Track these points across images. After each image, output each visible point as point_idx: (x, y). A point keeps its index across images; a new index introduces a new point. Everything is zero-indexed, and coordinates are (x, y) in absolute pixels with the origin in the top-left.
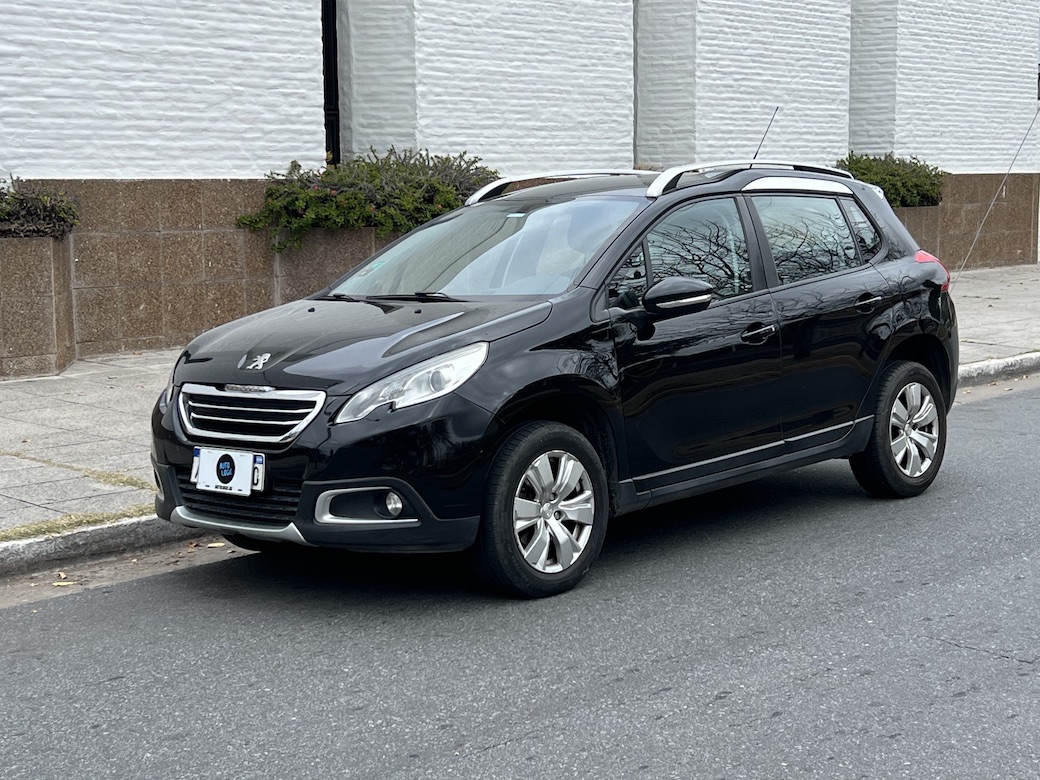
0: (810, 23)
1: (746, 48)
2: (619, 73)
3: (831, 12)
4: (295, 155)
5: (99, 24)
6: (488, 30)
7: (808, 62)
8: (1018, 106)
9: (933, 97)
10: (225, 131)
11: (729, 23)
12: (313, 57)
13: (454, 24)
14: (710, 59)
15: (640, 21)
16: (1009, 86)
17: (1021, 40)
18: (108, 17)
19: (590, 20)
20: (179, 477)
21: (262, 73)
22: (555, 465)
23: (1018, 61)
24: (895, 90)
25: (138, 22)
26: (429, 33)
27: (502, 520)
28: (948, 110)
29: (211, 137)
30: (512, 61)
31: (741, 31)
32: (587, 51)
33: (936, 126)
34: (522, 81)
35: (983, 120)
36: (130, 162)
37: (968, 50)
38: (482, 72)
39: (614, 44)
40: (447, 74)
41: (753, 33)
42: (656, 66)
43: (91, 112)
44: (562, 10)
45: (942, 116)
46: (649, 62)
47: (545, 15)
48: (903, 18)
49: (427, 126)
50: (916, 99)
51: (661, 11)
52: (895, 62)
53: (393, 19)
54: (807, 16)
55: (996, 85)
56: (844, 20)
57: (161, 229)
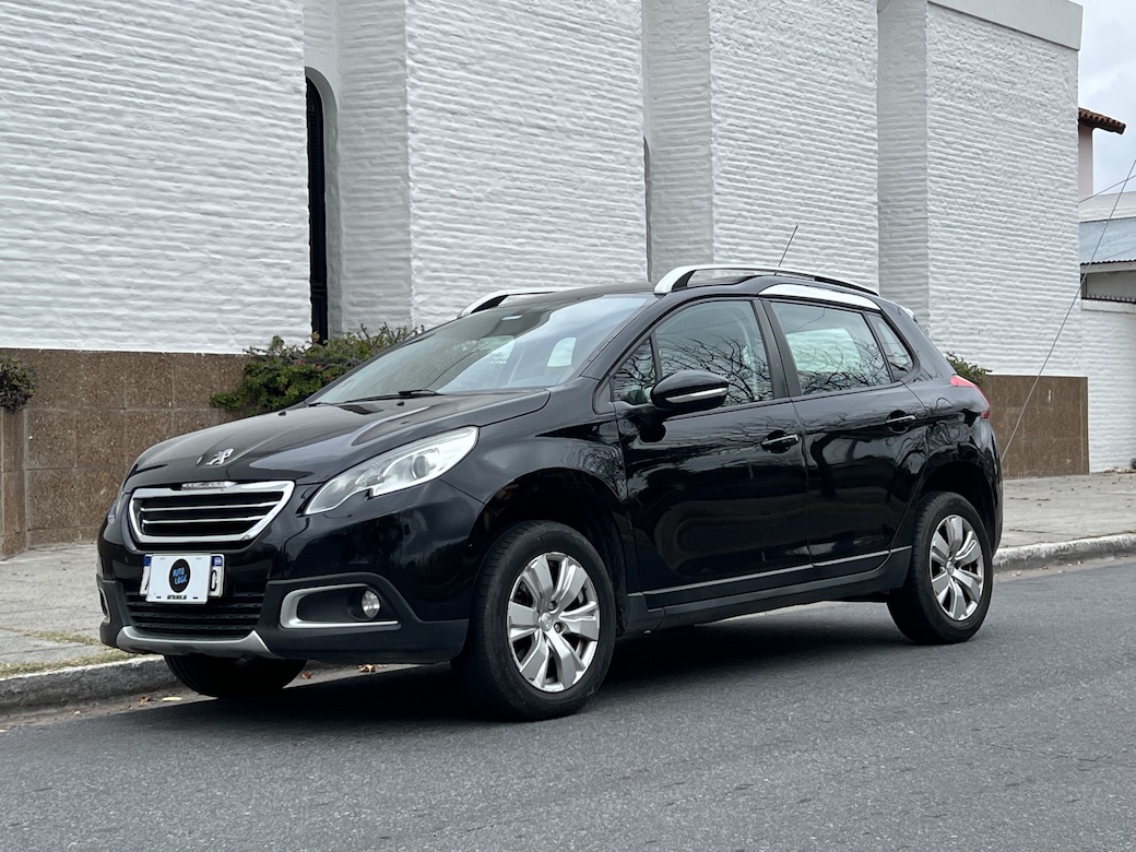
0: (834, 210)
1: (767, 234)
2: (632, 254)
3: (857, 200)
4: (277, 330)
5: (64, 182)
6: (489, 204)
7: (834, 251)
8: (1062, 305)
9: (969, 293)
10: (199, 302)
11: (748, 207)
12: (298, 226)
13: (453, 196)
14: (728, 244)
15: (653, 204)
16: (1049, 284)
17: (1060, 236)
18: (73, 176)
19: (598, 198)
20: (127, 594)
21: (242, 241)
22: (555, 569)
23: (1058, 258)
24: (927, 284)
25: (106, 182)
26: (425, 205)
27: (495, 625)
28: (986, 307)
29: (185, 308)
30: (515, 238)
31: (761, 215)
32: (596, 230)
33: (973, 324)
34: (527, 259)
35: (1024, 319)
36: (92, 333)
37: (1004, 245)
38: (483, 248)
39: (625, 224)
40: (445, 249)
41: (774, 218)
42: (671, 250)
43: (52, 276)
44: (569, 186)
45: (979, 312)
46: (664, 247)
47: (550, 191)
48: (934, 209)
49: (422, 303)
50: (950, 294)
51: (676, 194)
52: (927, 254)
53: (387, 190)
54: (831, 203)
55: (1036, 283)
56: (871, 208)
57: (126, 406)
